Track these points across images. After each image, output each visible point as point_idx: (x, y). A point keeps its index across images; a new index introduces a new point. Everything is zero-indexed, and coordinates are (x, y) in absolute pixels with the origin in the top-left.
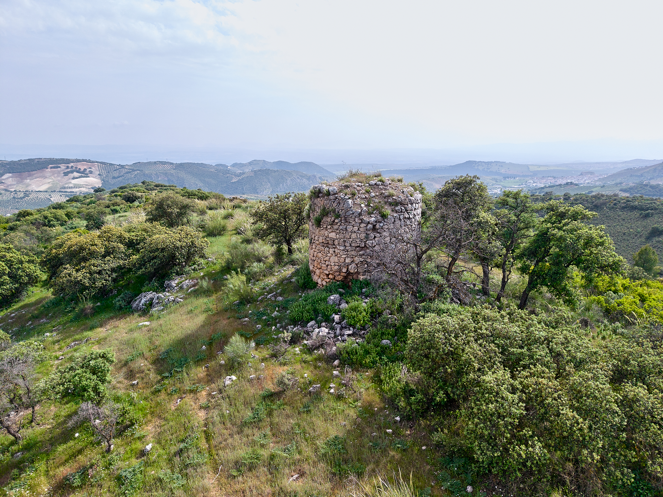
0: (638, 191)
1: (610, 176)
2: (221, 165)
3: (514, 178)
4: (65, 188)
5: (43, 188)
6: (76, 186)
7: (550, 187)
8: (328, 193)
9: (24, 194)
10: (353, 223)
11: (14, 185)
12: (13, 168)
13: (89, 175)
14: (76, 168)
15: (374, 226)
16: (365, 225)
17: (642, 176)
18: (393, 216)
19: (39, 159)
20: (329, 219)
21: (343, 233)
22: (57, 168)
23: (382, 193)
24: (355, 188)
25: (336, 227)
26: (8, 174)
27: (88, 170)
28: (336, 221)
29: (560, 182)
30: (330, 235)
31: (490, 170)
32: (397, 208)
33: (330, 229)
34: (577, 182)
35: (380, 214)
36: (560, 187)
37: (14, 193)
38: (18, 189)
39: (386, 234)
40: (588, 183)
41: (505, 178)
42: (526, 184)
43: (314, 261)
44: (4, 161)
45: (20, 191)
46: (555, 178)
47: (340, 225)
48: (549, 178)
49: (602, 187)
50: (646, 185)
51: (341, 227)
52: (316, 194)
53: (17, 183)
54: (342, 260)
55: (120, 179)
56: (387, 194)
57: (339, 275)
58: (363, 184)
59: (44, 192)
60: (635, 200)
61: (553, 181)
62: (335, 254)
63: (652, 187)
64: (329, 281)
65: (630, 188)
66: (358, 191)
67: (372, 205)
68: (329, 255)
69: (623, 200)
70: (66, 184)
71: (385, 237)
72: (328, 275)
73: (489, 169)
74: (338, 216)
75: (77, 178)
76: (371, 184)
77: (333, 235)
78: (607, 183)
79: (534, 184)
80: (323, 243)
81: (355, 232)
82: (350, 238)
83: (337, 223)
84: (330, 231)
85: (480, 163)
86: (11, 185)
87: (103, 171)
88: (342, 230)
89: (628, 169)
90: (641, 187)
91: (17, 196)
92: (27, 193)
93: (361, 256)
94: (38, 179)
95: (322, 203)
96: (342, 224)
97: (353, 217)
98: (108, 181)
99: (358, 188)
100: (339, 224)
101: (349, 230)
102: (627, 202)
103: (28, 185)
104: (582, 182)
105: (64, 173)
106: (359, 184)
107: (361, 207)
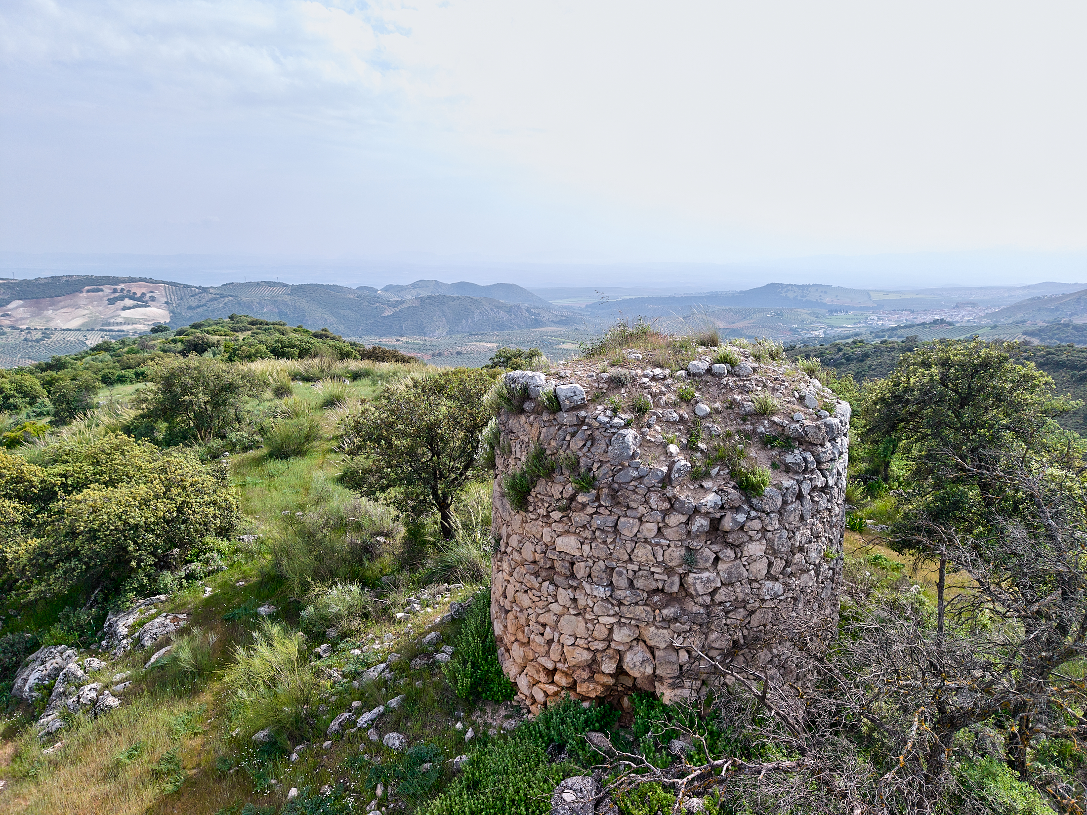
0: (1054, 334)
1: (1004, 309)
2: (366, 288)
3: (847, 312)
4: (109, 324)
5: (75, 324)
6: (128, 322)
7: (906, 327)
8: (555, 404)
9: (43, 333)
10: (642, 509)
11: (26, 318)
12: (26, 290)
13: (150, 303)
14: (129, 291)
15: (715, 524)
16: (683, 519)
17: (1057, 309)
18: (779, 486)
19: (69, 276)
20: (556, 490)
21: (605, 542)
22: (98, 291)
23: (732, 403)
24: (643, 386)
25: (579, 518)
26: (17, 301)
27: (148, 295)
28: (581, 498)
29: (921, 319)
30: (559, 541)
31: (807, 298)
32: (789, 458)
33: (560, 521)
34: (949, 319)
35: (732, 477)
36: (924, 327)
37: (27, 331)
38: (33, 325)
39: (756, 549)
40: (969, 321)
41: (831, 312)
42: (865, 322)
43: (507, 612)
44: (11, 279)
45: (36, 329)
46: (913, 312)
47: (596, 512)
48: (904, 312)
49: (992, 328)
50: (1066, 325)
51: (597, 522)
52: (515, 402)
53: (32, 316)
54: (601, 632)
55: (201, 309)
56: (749, 406)
57: (591, 679)
58: (667, 371)
59: (76, 330)
60: (1061, 351)
61: (910, 317)
62: (576, 608)
63: (1076, 328)
64: (556, 694)
65: (1039, 330)
66: (654, 396)
67: (702, 446)
68: (554, 607)
69: (1040, 351)
70: (111, 318)
71: (752, 560)
72: (551, 673)
73: (806, 296)
74: (587, 483)
75: (130, 308)
76: (693, 370)
77: (568, 544)
78: (1000, 322)
79: (880, 323)
80: (534, 562)
81: (646, 541)
82: (630, 560)
83: (584, 506)
84: (560, 528)
85: (790, 288)
86: (22, 319)
87: (172, 297)
88: (603, 531)
89: (1033, 299)
90: (1058, 329)
91: (31, 337)
92: (48, 332)
93: (668, 622)
94: (65, 310)
95: (534, 432)
96: (602, 510)
97: (642, 490)
98: (179, 314)
99: (656, 387)
100: (590, 510)
101: (625, 532)
102: (1047, 355)
103: (49, 320)
104: (958, 318)
105: (108, 300)
106: (658, 371)
107: (669, 455)
